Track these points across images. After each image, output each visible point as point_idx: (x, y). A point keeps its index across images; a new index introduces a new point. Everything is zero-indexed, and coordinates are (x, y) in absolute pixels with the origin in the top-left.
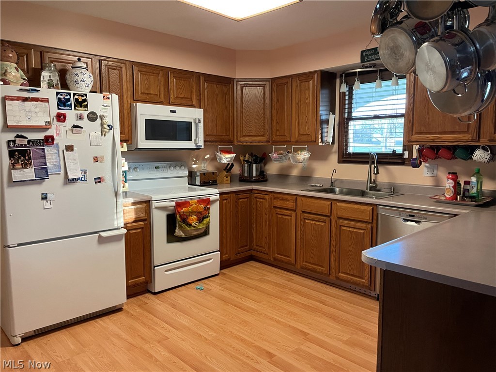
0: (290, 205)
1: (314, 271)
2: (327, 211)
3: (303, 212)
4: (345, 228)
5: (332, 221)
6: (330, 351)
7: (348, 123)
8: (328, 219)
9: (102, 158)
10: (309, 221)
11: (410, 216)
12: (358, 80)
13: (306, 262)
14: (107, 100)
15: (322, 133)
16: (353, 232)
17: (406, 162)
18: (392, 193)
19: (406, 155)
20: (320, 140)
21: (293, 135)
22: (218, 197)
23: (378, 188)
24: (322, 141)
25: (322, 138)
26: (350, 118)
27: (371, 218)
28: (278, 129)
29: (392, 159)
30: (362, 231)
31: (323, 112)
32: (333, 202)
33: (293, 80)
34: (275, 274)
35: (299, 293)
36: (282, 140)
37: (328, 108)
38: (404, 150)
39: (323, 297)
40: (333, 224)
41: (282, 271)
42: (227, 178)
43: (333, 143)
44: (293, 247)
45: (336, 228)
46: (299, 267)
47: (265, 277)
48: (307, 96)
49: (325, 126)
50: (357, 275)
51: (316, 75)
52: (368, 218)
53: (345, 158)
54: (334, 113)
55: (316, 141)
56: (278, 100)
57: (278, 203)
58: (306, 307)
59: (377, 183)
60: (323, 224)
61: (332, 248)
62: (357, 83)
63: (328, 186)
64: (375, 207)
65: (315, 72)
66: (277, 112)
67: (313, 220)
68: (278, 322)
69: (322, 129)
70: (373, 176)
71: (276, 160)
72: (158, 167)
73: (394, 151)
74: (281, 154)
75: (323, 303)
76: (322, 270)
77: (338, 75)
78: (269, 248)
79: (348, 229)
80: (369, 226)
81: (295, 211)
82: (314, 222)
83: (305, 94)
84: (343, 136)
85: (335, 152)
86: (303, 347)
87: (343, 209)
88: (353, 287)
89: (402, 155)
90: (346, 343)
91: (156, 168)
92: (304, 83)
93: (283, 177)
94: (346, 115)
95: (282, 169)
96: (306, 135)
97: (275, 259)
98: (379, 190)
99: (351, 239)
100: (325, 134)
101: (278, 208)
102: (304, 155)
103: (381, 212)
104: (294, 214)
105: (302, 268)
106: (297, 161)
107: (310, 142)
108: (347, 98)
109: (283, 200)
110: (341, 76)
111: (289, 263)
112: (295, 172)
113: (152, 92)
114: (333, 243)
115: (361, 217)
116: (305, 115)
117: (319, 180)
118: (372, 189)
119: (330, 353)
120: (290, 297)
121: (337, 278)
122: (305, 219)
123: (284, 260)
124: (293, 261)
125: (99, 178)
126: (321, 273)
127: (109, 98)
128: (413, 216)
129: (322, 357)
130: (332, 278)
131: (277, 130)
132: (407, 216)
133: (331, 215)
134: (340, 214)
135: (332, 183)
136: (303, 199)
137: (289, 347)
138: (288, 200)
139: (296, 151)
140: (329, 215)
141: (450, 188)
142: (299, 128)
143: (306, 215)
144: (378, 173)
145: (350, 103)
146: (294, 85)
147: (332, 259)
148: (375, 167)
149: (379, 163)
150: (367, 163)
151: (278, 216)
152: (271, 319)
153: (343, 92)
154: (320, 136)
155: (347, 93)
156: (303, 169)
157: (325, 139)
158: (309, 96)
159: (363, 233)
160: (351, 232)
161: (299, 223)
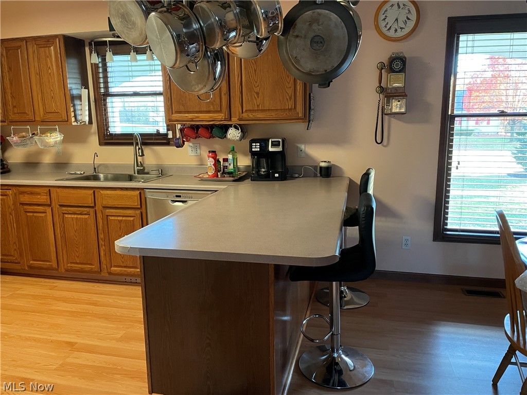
0: (43, 199)
1: (82, 271)
2: (90, 202)
3: (60, 206)
4: (113, 218)
5: (97, 212)
6: (101, 354)
7: (105, 100)
8: (92, 210)
10: (69, 216)
11: (177, 196)
12: (110, 51)
13: (71, 263)
15: (75, 111)
16: (121, 220)
17: (171, 143)
18: (160, 175)
19: (170, 136)
20: (73, 119)
21: (37, 112)
23: (146, 171)
24: (76, 120)
25: (75, 116)
26: (107, 94)
27: (139, 203)
28: (14, 105)
29: (157, 139)
30: (132, 219)
31: (73, 85)
32: (96, 191)
33: (28, 43)
34: (32, 285)
35: (65, 300)
36: (23, 119)
37: (79, 81)
38: (168, 130)
39: (95, 298)
40: (99, 215)
41: (42, 280)
43: (90, 122)
44: (53, 249)
45: (102, 219)
46: (63, 271)
47: (18, 292)
48: (50, 65)
49: (77, 102)
50: (131, 265)
51: (57, 40)
52: (136, 204)
53: (106, 139)
54: (87, 87)
55: (68, 120)
56: (10, 69)
57: (26, 199)
58: (73, 314)
59: (145, 165)
60: (87, 216)
61: (101, 242)
62: (109, 55)
63: (90, 172)
64: (142, 192)
65: (56, 36)
66: (11, 84)
67: (75, 214)
68: (35, 340)
69: (74, 106)
70: (140, 159)
71: (17, 145)
73: (158, 131)
74: (23, 137)
75: (95, 304)
76: (92, 269)
77: (87, 43)
78: (21, 255)
79: (116, 218)
80: (138, 212)
81: (50, 205)
82: (75, 216)
83: (47, 63)
84: (101, 115)
85: (95, 133)
86: (70, 360)
87: (108, 197)
88: (128, 279)
89: (166, 135)
90: (121, 340)
92: (43, 49)
93: (31, 165)
94: (102, 91)
95: (29, 155)
96: (54, 112)
97: (30, 267)
98: (148, 173)
99: (120, 228)
100: (78, 112)
101: (27, 204)
102: (55, 138)
103: (149, 195)
104: (49, 210)
105: (67, 271)
106: (47, 145)
107: (61, 121)
108: (101, 70)
109: (32, 193)
110: (90, 44)
111: (50, 269)
112: (47, 159)
114: (101, 236)
115: (127, 204)
116: (50, 88)
117: (79, 166)
118: (139, 172)
119: (101, 356)
120: (53, 308)
121: (110, 273)
122: (63, 213)
123: (42, 266)
124: (55, 265)
126: (90, 272)
128: (180, 196)
129: (93, 364)
130: (104, 274)
131: (14, 107)
132: (174, 197)
133: (95, 205)
134: (105, 203)
135: (95, 169)
136: (59, 190)
137: (51, 365)
138: (38, 194)
139: (43, 132)
140: (93, 205)
141: (211, 166)
142: (44, 104)
143: (64, 208)
144: (143, 155)
145: (106, 77)
146: (30, 50)
147: (102, 253)
148: (139, 149)
149: (144, 144)
150: (131, 144)
151: (28, 214)
152: (27, 339)
153: (95, 64)
154: (73, 114)
155: (100, 65)
156: (58, 154)
157: (79, 118)
158: (52, 65)
159: (133, 220)
160: (120, 221)
161: (56, 218)
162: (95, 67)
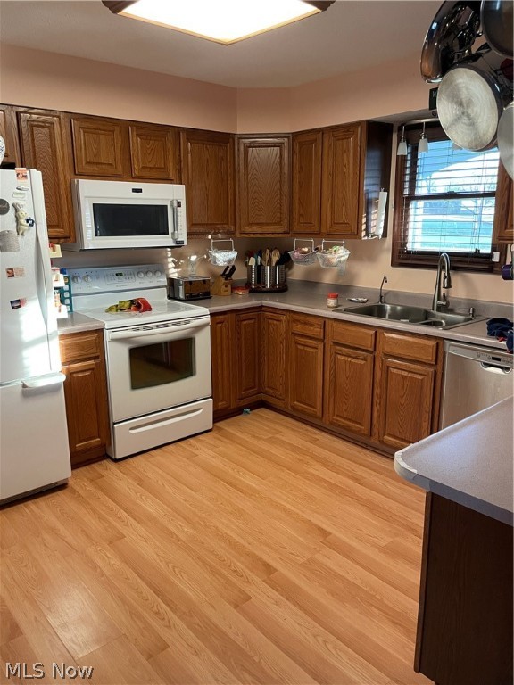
0: (317, 331)
1: (348, 429)
2: (369, 344)
3: (334, 343)
4: (395, 371)
5: (376, 359)
6: (358, 564)
7: (408, 205)
8: (370, 356)
9: (21, 271)
10: (343, 358)
11: (494, 359)
12: (425, 137)
13: (337, 416)
14: (24, 181)
15: (367, 223)
16: (406, 377)
17: (495, 269)
18: (471, 317)
19: (496, 258)
20: (363, 234)
21: (323, 222)
22: (208, 319)
23: (450, 307)
24: (367, 235)
26: (412, 197)
27: (434, 358)
28: (301, 212)
29: (473, 263)
30: (420, 377)
31: (369, 185)
32: (379, 331)
33: (325, 135)
34: (293, 430)
35: (324, 463)
36: (308, 231)
37: (378, 181)
38: (493, 249)
39: (360, 471)
40: (378, 364)
41: (304, 426)
42: (226, 287)
43: (385, 235)
44: (319, 394)
45: (381, 370)
46: (328, 422)
47: (277, 436)
48: (346, 162)
49: (373, 211)
50: (410, 440)
51: (359, 128)
52: (430, 358)
53: (403, 259)
54: (387, 190)
55: (357, 235)
56: (301, 168)
57: (298, 328)
58: (332, 487)
59: (449, 299)
60: (363, 362)
61: (376, 399)
62: (423, 142)
63: (374, 302)
64: (441, 342)
65: (358, 123)
66: (300, 187)
67: (349, 356)
68: (286, 510)
69: (368, 214)
70: (443, 291)
71: (299, 261)
72: (121, 275)
73: (477, 251)
74: (305, 253)
75: (357, 480)
76: (361, 430)
77: (395, 128)
78: (286, 391)
79: (399, 372)
80: (431, 370)
81: (322, 341)
82: (350, 359)
83: (343, 159)
84: (400, 225)
85: (388, 249)
86: (319, 557)
87: (392, 342)
89: (489, 256)
90: (385, 550)
91: (117, 275)
92: (340, 142)
93: (310, 285)
94: (406, 192)
95: (309, 272)
96: (342, 223)
97: (294, 408)
98: (451, 311)
99: (403, 387)
100: (373, 223)
101: (298, 335)
102: (340, 254)
103: (451, 350)
104: (321, 346)
105: (332, 423)
106: (328, 263)
107: (349, 232)
108: (408, 164)
109: (305, 323)
110: (400, 129)
111: (314, 416)
112: (328, 279)
113: (103, 161)
114: (377, 391)
115: (418, 356)
116: (342, 192)
117: (362, 292)
118: (440, 308)
119: (358, 567)
120: (311, 470)
121: (382, 442)
122: (336, 353)
123: (306, 410)
124: (319, 413)
125: (19, 301)
126: (358, 432)
127: (25, 177)
128: (499, 360)
129: (346, 576)
130: (374, 441)
131: (301, 215)
132: (489, 358)
133: (375, 350)
134: (387, 349)
135: (381, 297)
136: (335, 324)
137: (298, 556)
138: (312, 325)
139: (328, 247)
140: (372, 349)
142: (333, 212)
143: (338, 348)
144: (449, 286)
145: (413, 174)
146: (326, 144)
147: (375, 414)
148: (445, 277)
149: (454, 268)
150: (435, 267)
151: (299, 347)
152: (278, 507)
153: (402, 156)
154: (364, 227)
155: (409, 157)
156: (340, 274)
157: (372, 230)
158: (348, 162)
159: (422, 380)
160: (404, 378)
161: (328, 359)
162: (402, 159)
